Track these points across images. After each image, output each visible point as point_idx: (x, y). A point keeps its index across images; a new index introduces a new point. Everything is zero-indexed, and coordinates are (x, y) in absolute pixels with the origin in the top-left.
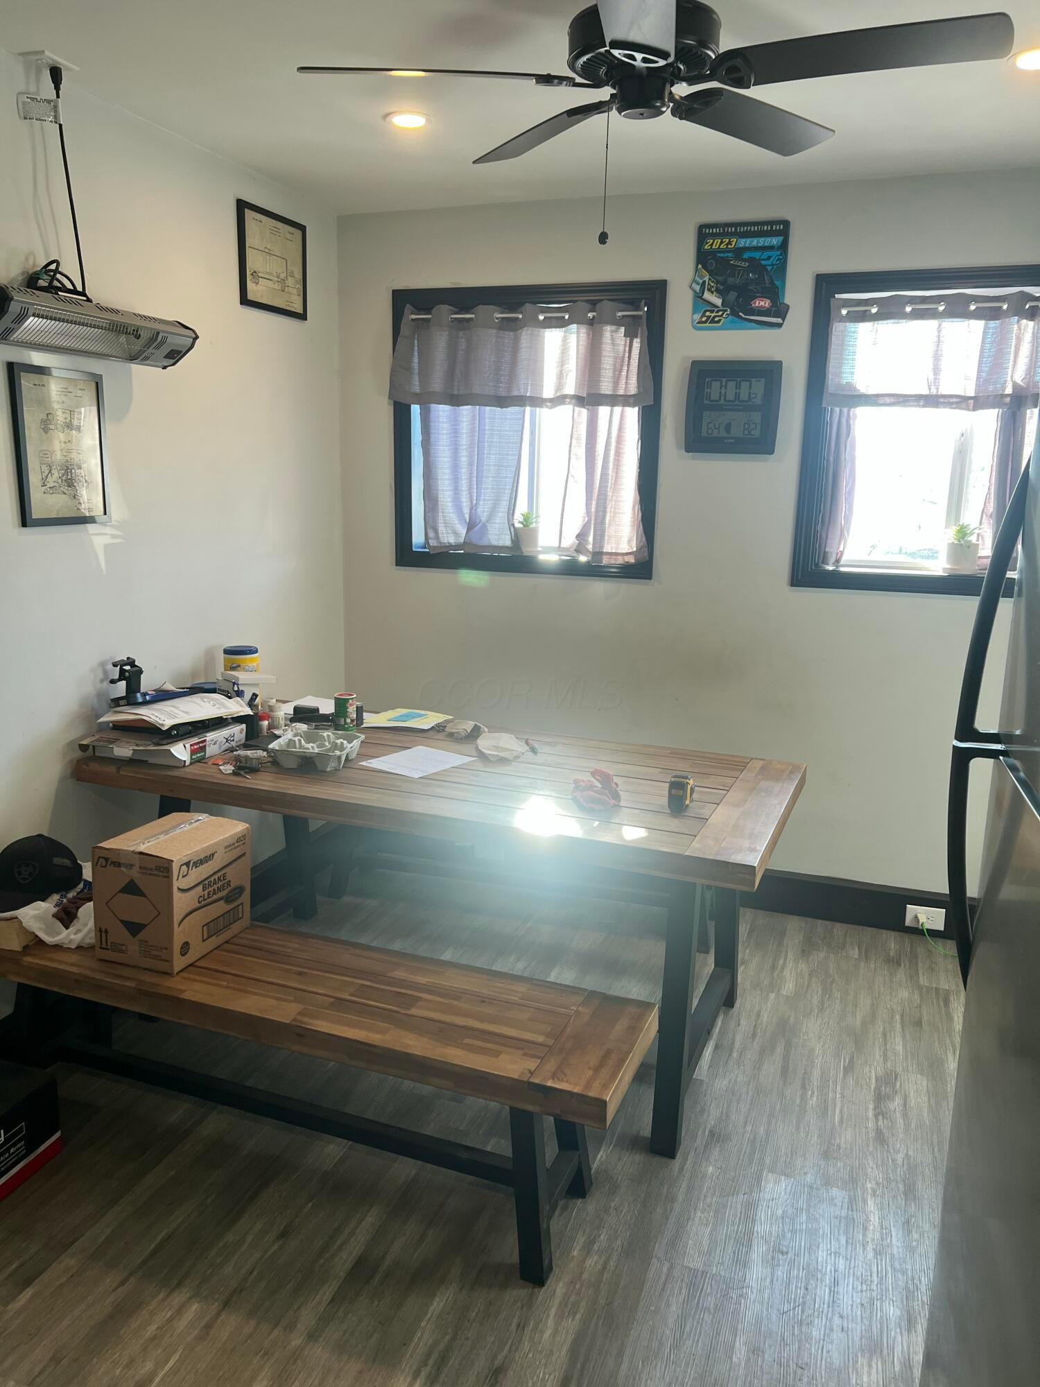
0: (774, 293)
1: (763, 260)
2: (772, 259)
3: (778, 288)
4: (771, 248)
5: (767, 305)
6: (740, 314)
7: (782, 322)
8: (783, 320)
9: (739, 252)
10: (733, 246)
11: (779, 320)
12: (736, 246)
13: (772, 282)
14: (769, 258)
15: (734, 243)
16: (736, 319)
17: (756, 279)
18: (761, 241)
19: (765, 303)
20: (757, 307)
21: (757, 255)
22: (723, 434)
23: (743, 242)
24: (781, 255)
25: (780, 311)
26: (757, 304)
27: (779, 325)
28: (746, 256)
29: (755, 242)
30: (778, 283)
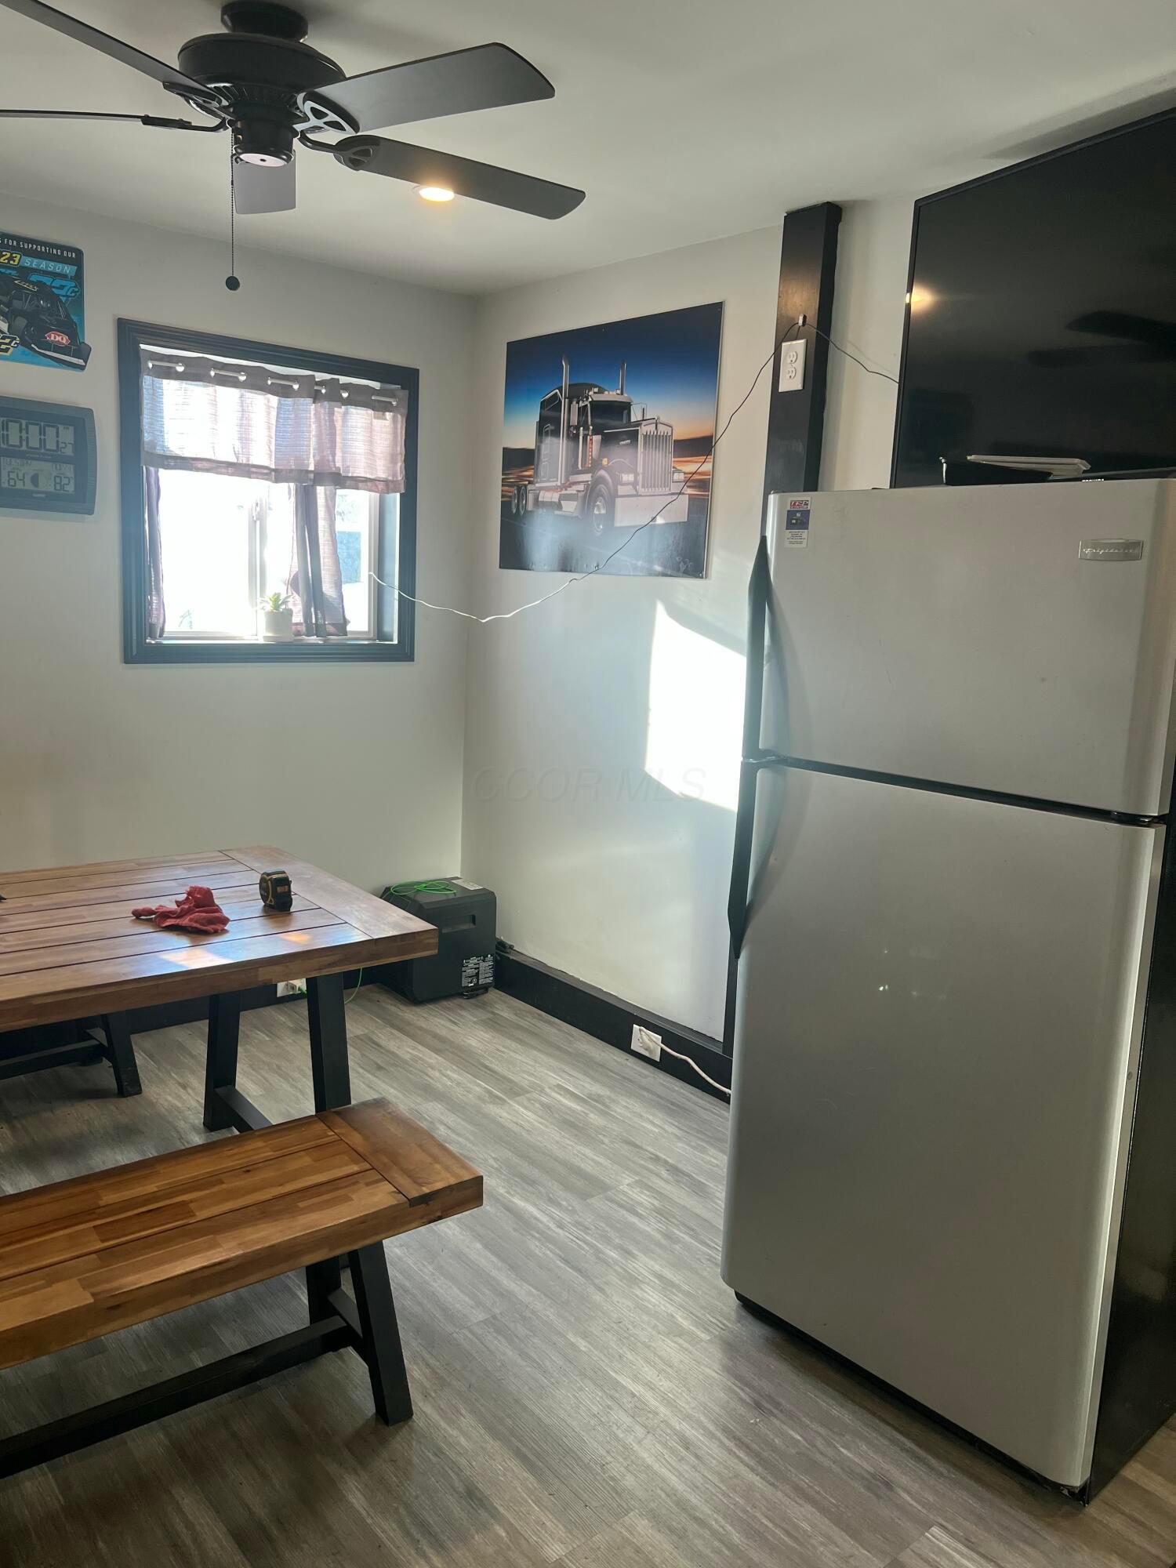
0: (73, 329)
1: (54, 287)
2: (66, 289)
3: (76, 324)
4: (63, 276)
5: (64, 341)
6: (33, 346)
7: (84, 364)
8: (86, 362)
9: (25, 272)
10: (16, 263)
11: (81, 362)
12: (21, 264)
13: (68, 316)
14: (62, 287)
15: (17, 260)
16: (27, 351)
17: (48, 309)
18: (52, 266)
19: (62, 339)
20: (53, 341)
21: (47, 280)
22: (29, 486)
23: (28, 262)
24: (76, 287)
25: (81, 351)
26: (52, 338)
27: (82, 368)
28: (34, 278)
29: (43, 265)
30: (75, 318)
